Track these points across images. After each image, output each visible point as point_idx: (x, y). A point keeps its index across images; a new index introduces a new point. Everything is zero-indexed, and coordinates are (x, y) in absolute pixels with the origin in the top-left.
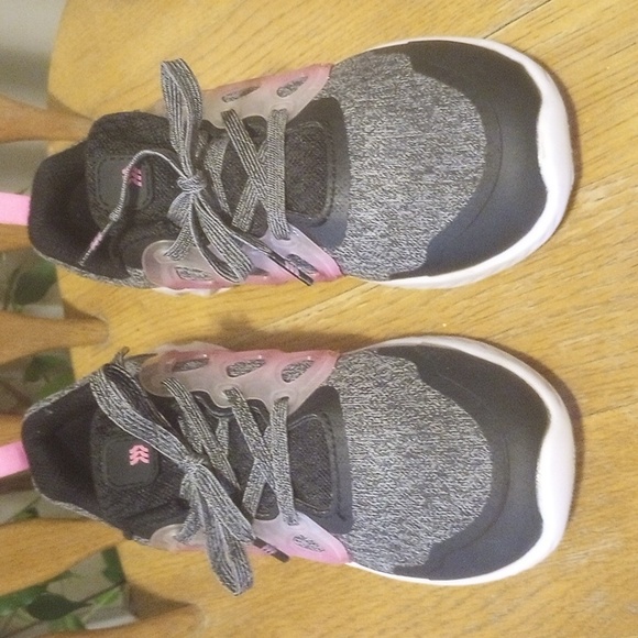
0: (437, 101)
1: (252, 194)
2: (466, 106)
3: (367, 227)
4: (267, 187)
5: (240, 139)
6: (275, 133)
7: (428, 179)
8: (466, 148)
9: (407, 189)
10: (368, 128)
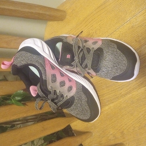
0: (120, 56)
1: (86, 62)
2: (125, 58)
3: (103, 71)
4: (89, 61)
5: (86, 52)
6: (92, 52)
7: (116, 68)
8: (123, 65)
9: (112, 68)
10: (108, 56)
